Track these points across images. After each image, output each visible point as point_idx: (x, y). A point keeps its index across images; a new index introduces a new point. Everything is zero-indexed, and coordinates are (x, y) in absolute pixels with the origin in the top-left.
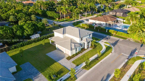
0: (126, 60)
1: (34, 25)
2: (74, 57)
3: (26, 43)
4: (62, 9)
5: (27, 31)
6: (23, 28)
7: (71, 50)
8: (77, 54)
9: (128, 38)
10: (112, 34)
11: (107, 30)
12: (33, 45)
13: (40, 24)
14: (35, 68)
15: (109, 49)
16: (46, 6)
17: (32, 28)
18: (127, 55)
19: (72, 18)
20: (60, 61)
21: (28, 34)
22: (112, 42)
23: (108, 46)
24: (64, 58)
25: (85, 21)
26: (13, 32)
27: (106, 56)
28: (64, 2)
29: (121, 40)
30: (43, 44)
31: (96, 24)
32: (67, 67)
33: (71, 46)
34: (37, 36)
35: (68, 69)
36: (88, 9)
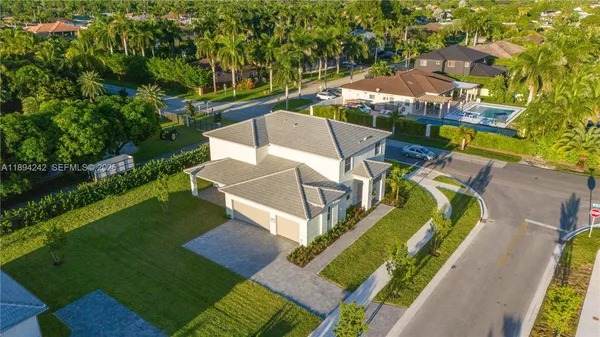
0: (558, 250)
1: (105, 111)
2: (324, 248)
3: (72, 200)
4: (222, 45)
5: (74, 139)
6: (49, 129)
7: (310, 216)
8: (333, 236)
9: (523, 157)
10: (453, 142)
11: (429, 126)
12: (110, 206)
13: (134, 106)
14: (141, 321)
15: (465, 207)
16: (144, 38)
17: (96, 126)
18: (548, 226)
19: (266, 87)
20: (261, 274)
21: (78, 153)
22: (465, 176)
23: (458, 194)
24: (278, 259)
25: (322, 97)
26: (5, 148)
27: (466, 235)
28: (221, 20)
29: (499, 164)
30: (163, 198)
31: (373, 107)
32: (302, 300)
33: (305, 198)
34: (120, 164)
35: (308, 309)
36: (334, 45)
